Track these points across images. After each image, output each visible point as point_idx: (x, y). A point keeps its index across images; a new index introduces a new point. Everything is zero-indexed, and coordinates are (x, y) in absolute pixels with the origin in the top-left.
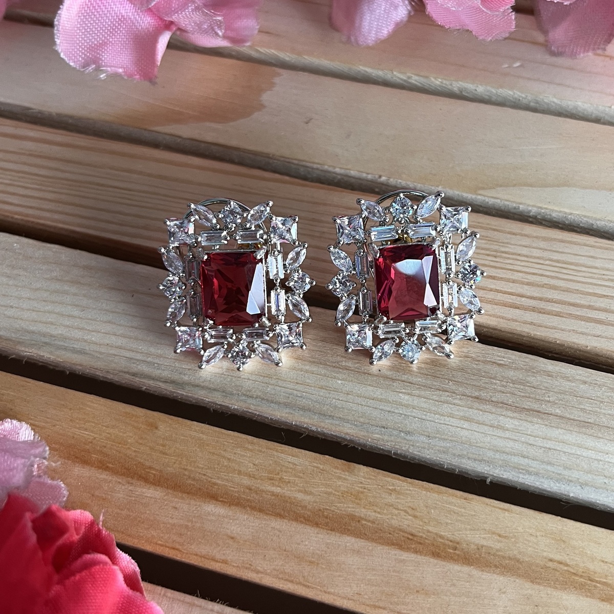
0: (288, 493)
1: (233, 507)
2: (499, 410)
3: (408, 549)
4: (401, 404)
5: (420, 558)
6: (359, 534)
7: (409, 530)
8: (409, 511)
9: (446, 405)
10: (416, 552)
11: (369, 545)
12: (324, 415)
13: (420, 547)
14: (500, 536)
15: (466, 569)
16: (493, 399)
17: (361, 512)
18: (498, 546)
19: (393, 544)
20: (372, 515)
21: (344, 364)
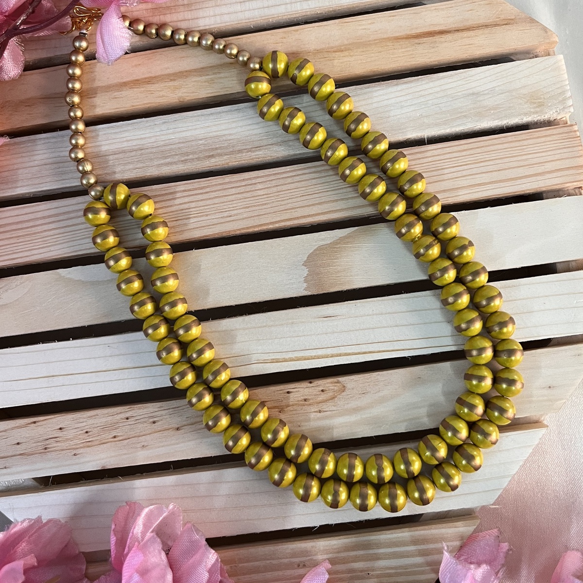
0: (203, 77)
1: (222, 63)
2: (131, 148)
3: (148, 78)
4: (172, 134)
5: (143, 77)
6: (169, 75)
7: (150, 85)
8: (154, 92)
9: (154, 141)
10: (146, 78)
11: (163, 73)
12: (202, 115)
13: (145, 80)
14: (116, 98)
15: (124, 80)
16: (135, 152)
17: (171, 84)
18: (116, 94)
19: (155, 77)
20: (166, 84)
21: (203, 141)
